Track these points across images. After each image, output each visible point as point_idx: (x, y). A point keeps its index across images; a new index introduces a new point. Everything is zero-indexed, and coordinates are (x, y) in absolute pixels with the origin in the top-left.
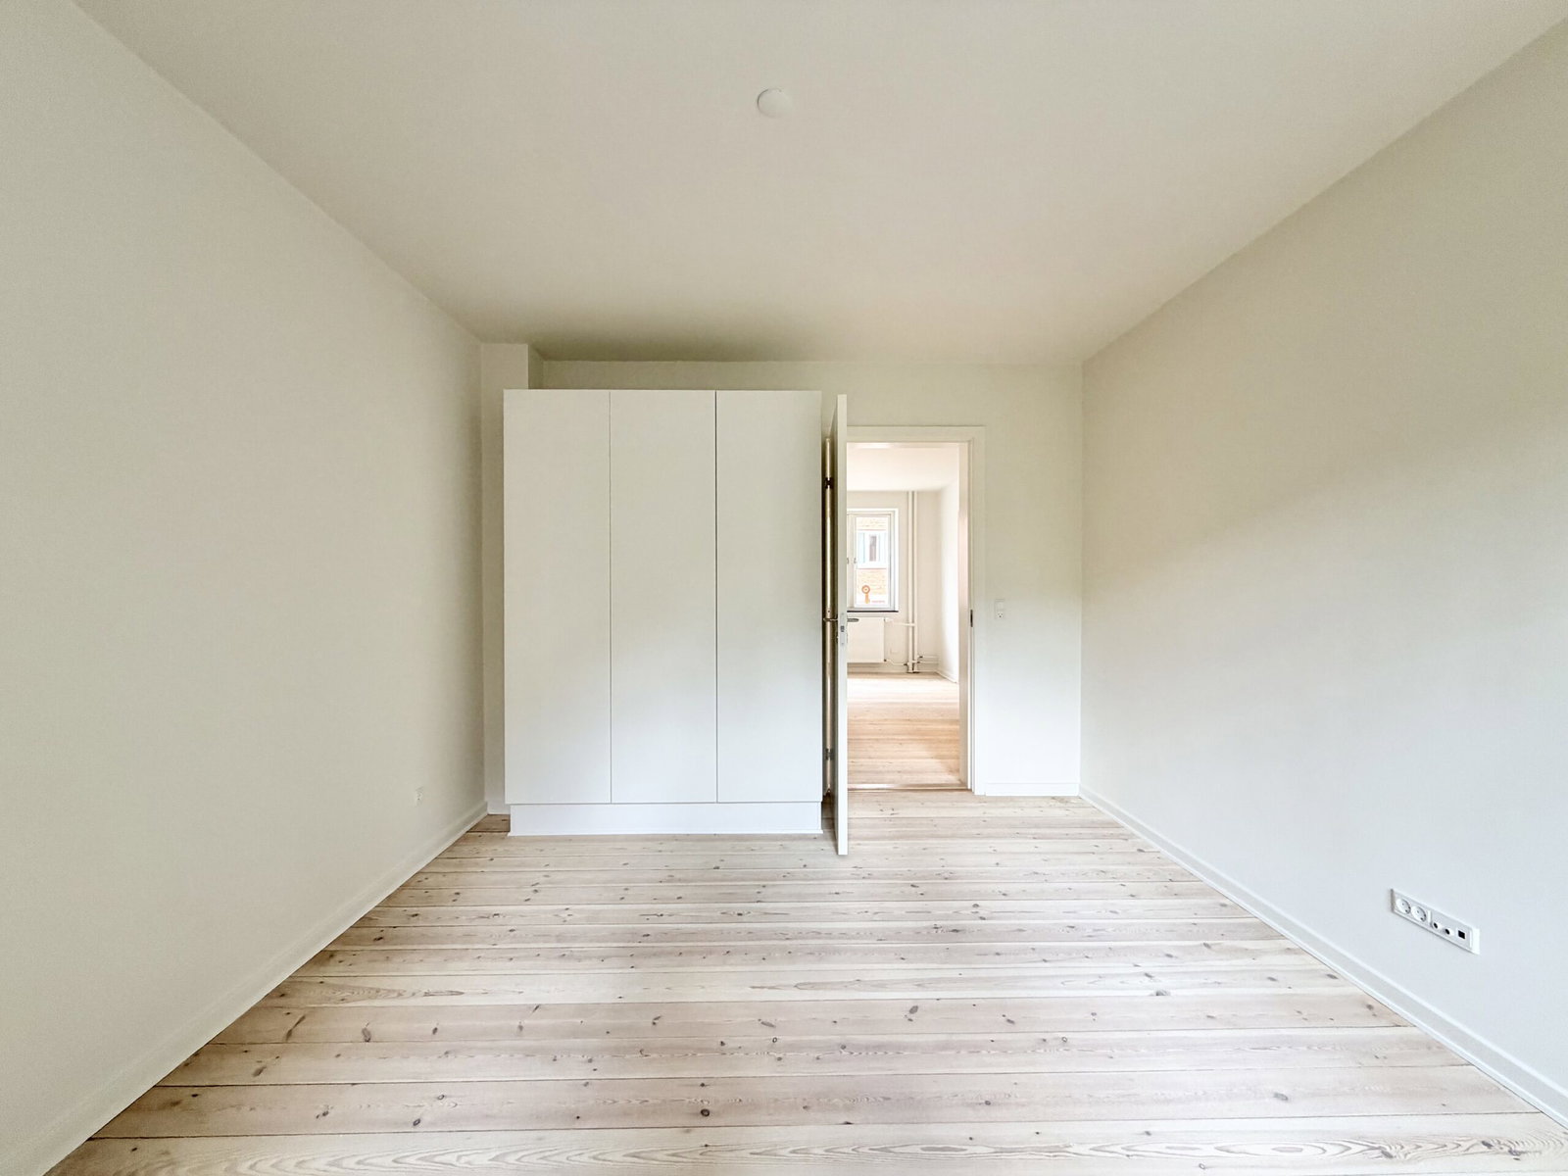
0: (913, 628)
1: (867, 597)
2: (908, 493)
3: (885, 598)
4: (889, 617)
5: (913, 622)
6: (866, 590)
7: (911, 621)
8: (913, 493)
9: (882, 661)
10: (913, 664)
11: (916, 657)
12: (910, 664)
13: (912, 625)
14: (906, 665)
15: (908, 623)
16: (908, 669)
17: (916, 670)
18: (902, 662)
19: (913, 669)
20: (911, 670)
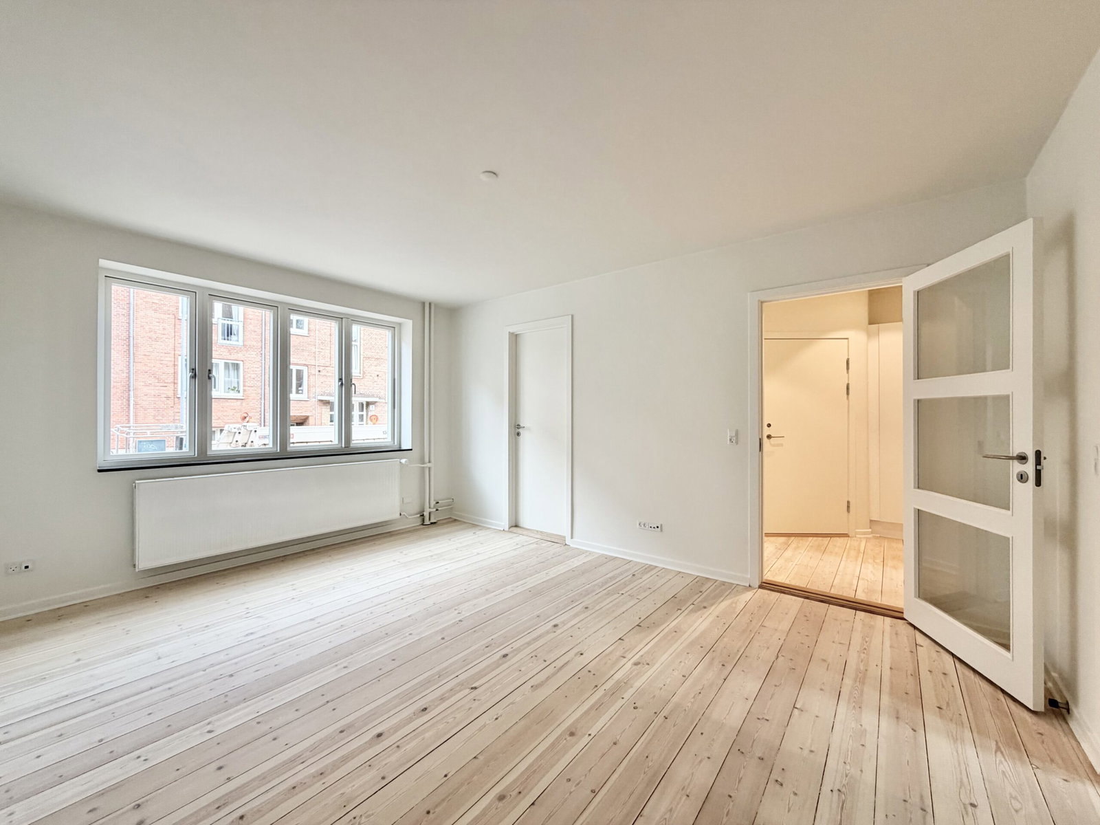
0: (429, 468)
5: (430, 462)
7: (427, 460)
8: (430, 304)
9: (398, 517)
10: (430, 513)
11: (433, 503)
12: (426, 514)
13: (428, 465)
14: (422, 515)
15: (424, 463)
16: (423, 520)
17: (433, 521)
18: (417, 514)
19: (430, 519)
20: (427, 522)
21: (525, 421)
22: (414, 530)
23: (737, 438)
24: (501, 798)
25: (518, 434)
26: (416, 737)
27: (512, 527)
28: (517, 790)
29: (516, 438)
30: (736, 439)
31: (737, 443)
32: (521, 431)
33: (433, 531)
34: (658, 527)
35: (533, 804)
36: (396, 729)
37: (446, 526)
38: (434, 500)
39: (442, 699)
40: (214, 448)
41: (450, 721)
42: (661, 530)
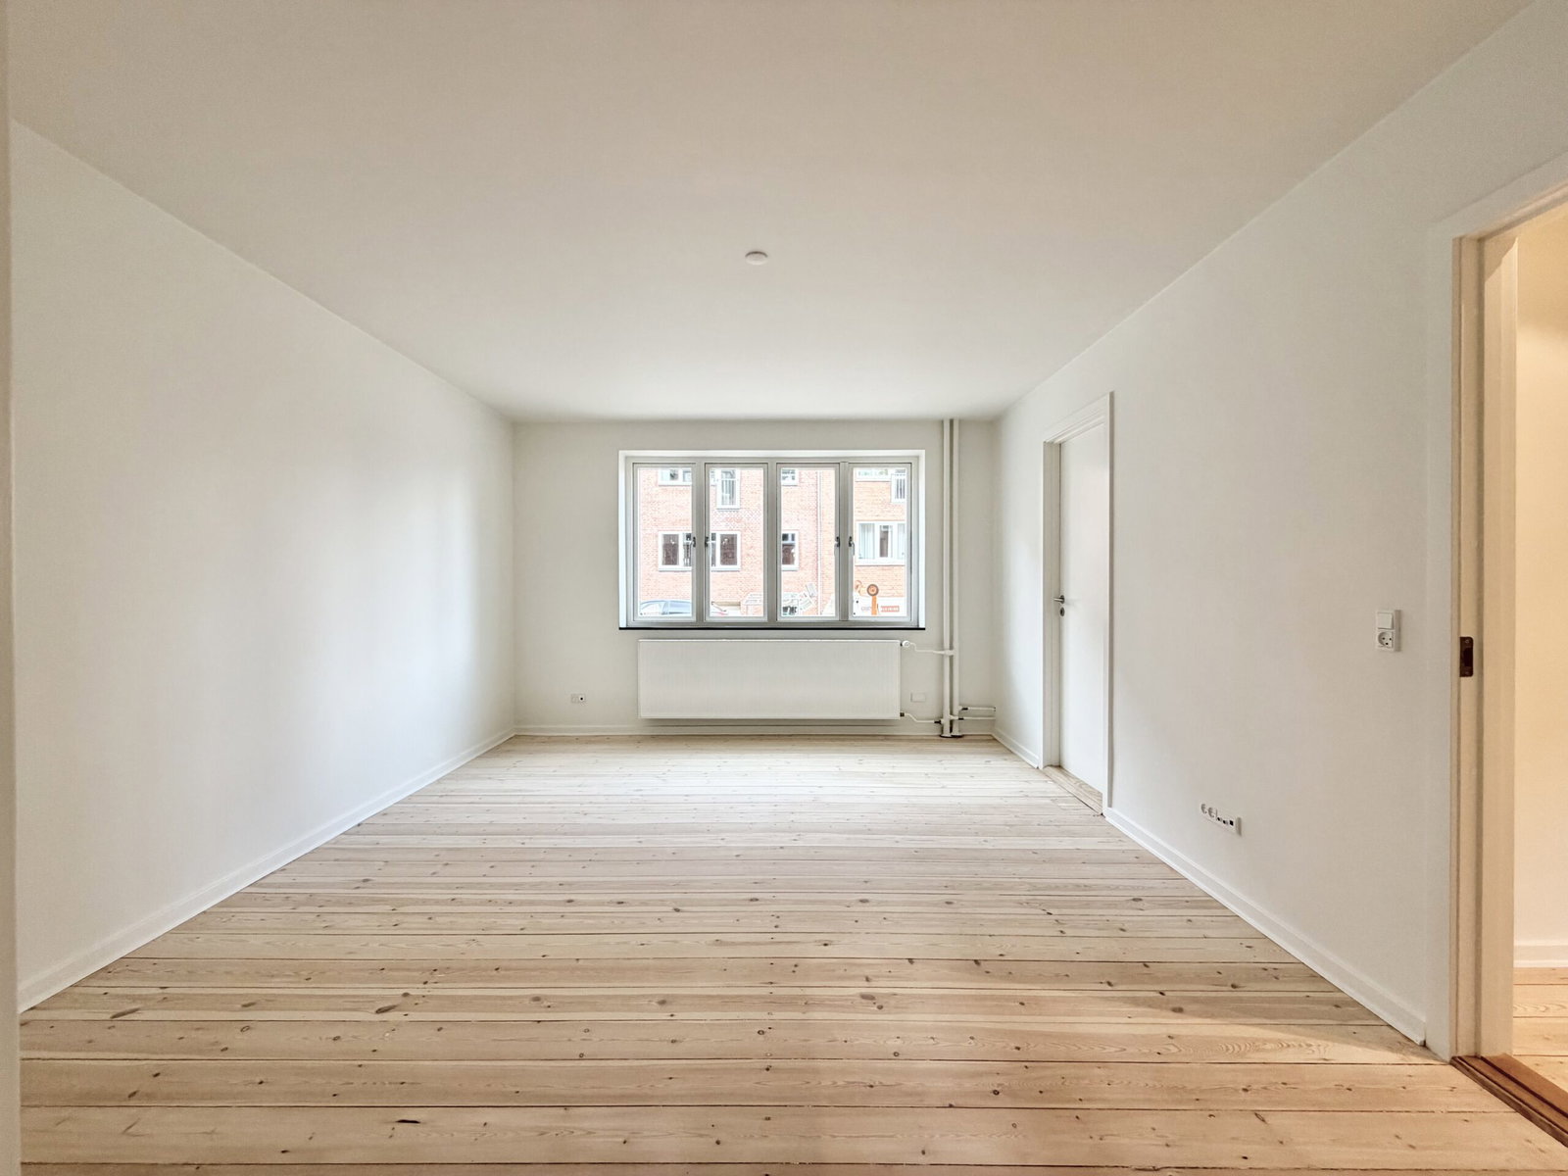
0: (951, 658)
1: (874, 601)
2: (942, 422)
3: (902, 603)
4: (910, 640)
5: (951, 648)
6: (873, 591)
7: (947, 644)
8: (952, 422)
9: (898, 716)
10: (951, 722)
11: (957, 709)
12: (945, 722)
13: (948, 653)
14: (939, 722)
15: (943, 650)
16: (942, 731)
17: (956, 732)
18: (931, 719)
19: (951, 731)
20: (947, 733)
21: (1071, 594)
22: (926, 740)
23: (1399, 637)
24: (537, 999)
25: (1062, 612)
26: (579, 917)
27: (1051, 766)
28: (549, 1004)
29: (1059, 619)
30: (1395, 636)
31: (1398, 649)
32: (1064, 606)
33: (956, 746)
34: (1231, 823)
35: (539, 1022)
36: (585, 904)
37: (973, 744)
38: (960, 705)
39: (644, 903)
40: (711, 615)
41: (616, 922)
42: (1239, 831)
